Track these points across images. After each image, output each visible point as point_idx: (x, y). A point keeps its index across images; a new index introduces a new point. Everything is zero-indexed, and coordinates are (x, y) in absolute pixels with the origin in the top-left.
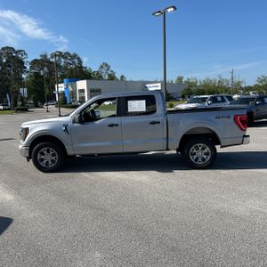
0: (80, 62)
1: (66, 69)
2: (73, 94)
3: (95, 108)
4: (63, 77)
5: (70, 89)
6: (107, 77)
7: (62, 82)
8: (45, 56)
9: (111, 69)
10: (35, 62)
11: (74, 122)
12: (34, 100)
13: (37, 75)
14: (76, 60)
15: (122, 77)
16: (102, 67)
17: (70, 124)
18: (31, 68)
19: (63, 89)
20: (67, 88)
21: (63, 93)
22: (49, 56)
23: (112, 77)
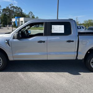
0: (22, 11)
1: (16, 13)
2: (19, 23)
3: (29, 29)
4: (15, 16)
5: (18, 21)
6: (31, 17)
7: (14, 18)
8: (8, 7)
9: (33, 14)
10: (4, 10)
11: (14, 38)
12: (3, 24)
13: (5, 15)
14: (20, 10)
15: (37, 17)
16: (30, 13)
17: (11, 39)
18: (3, 12)
19: (15, 21)
20: (16, 20)
21: (15, 22)
22: (9, 8)
23: (33, 17)
